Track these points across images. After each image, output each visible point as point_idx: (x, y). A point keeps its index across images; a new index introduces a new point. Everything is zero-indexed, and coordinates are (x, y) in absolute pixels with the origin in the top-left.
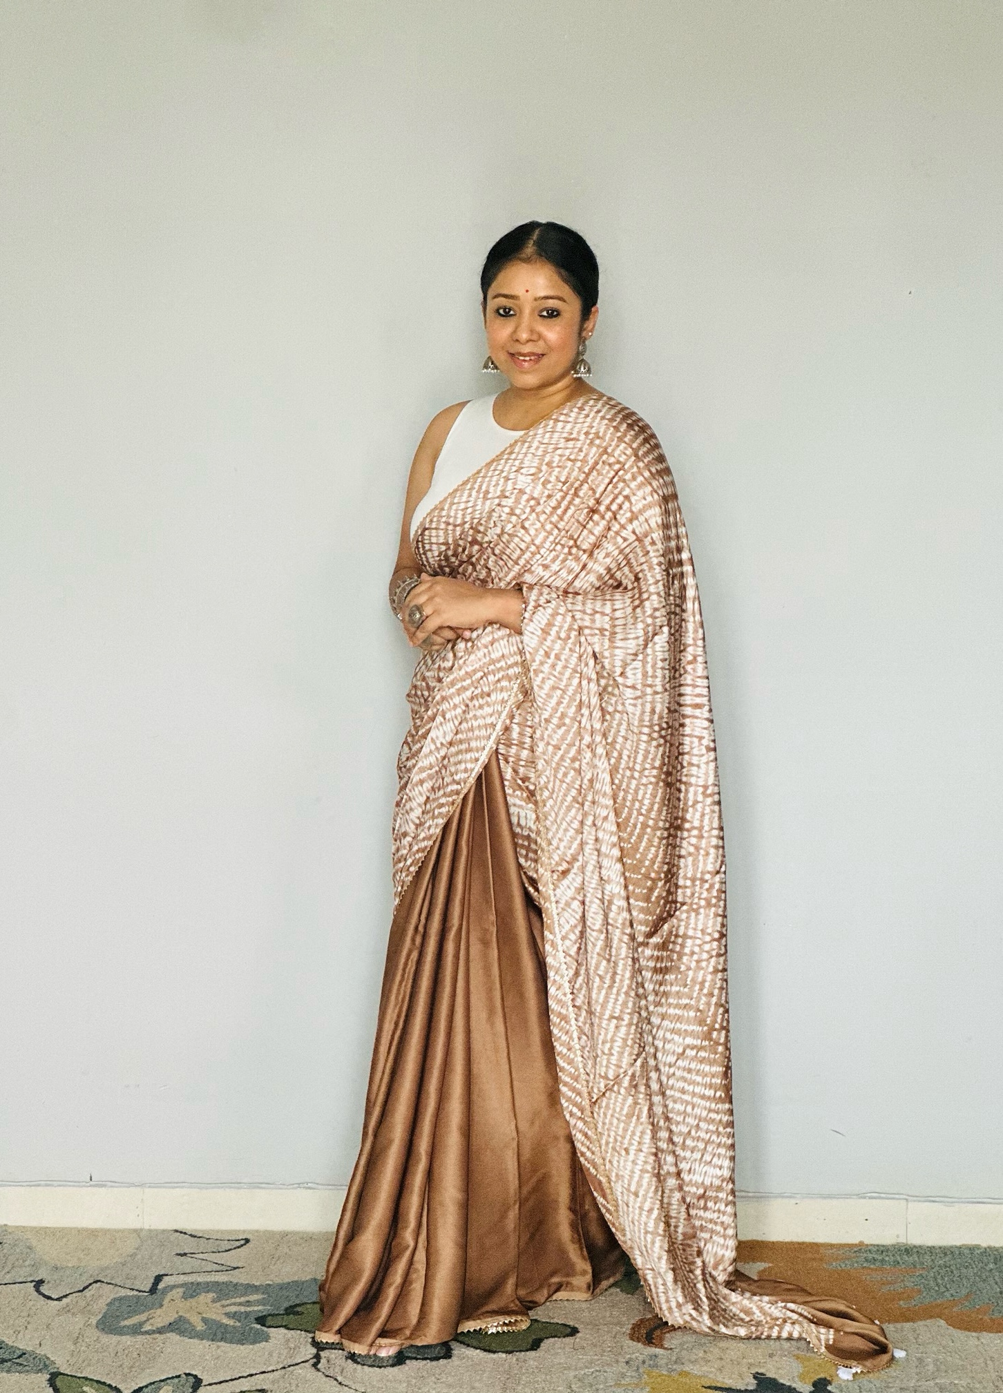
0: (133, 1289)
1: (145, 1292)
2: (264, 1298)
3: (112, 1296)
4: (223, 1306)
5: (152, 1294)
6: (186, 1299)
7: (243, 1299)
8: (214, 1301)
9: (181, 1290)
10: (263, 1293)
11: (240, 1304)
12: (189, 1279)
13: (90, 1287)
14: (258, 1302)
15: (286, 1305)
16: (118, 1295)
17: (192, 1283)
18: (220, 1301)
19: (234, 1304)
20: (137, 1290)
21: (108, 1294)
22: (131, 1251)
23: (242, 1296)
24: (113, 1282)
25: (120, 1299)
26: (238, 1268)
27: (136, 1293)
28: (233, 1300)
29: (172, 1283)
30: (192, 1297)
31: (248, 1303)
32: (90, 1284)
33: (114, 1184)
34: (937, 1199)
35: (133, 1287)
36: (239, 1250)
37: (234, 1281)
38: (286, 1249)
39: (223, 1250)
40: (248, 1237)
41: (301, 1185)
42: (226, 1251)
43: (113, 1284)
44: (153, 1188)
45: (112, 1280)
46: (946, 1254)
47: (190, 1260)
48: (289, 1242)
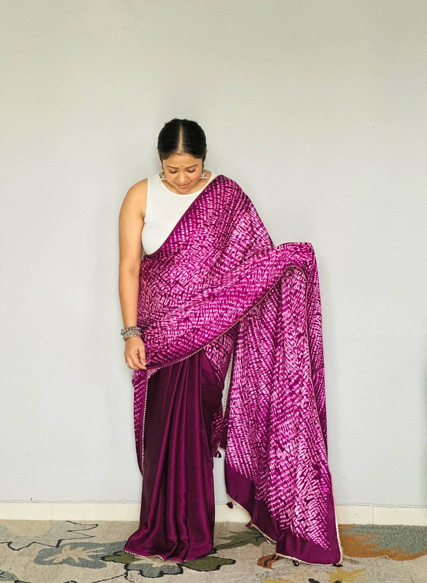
1: (54, 547)
2: (104, 549)
4: (87, 553)
5: (57, 548)
6: (71, 550)
7: (94, 550)
8: (83, 551)
10: (104, 547)
11: (93, 552)
12: (73, 541)
13: (31, 545)
14: (101, 551)
15: (113, 552)
16: (43, 548)
17: (74, 543)
18: (86, 550)
19: (91, 552)
21: (39, 548)
22: (48, 529)
23: (96, 548)
25: (44, 550)
27: (50, 547)
28: (91, 550)
29: (66, 543)
30: (74, 548)
31: (98, 551)
32: (31, 543)
33: (41, 502)
34: (385, 506)
35: (49, 545)
36: (94, 529)
37: (92, 542)
38: (113, 529)
39: (87, 529)
40: (98, 523)
41: (120, 502)
42: (89, 529)
43: (40, 544)
44: (58, 503)
45: (40, 542)
46: (389, 529)
47: (72, 533)
48: (114, 526)
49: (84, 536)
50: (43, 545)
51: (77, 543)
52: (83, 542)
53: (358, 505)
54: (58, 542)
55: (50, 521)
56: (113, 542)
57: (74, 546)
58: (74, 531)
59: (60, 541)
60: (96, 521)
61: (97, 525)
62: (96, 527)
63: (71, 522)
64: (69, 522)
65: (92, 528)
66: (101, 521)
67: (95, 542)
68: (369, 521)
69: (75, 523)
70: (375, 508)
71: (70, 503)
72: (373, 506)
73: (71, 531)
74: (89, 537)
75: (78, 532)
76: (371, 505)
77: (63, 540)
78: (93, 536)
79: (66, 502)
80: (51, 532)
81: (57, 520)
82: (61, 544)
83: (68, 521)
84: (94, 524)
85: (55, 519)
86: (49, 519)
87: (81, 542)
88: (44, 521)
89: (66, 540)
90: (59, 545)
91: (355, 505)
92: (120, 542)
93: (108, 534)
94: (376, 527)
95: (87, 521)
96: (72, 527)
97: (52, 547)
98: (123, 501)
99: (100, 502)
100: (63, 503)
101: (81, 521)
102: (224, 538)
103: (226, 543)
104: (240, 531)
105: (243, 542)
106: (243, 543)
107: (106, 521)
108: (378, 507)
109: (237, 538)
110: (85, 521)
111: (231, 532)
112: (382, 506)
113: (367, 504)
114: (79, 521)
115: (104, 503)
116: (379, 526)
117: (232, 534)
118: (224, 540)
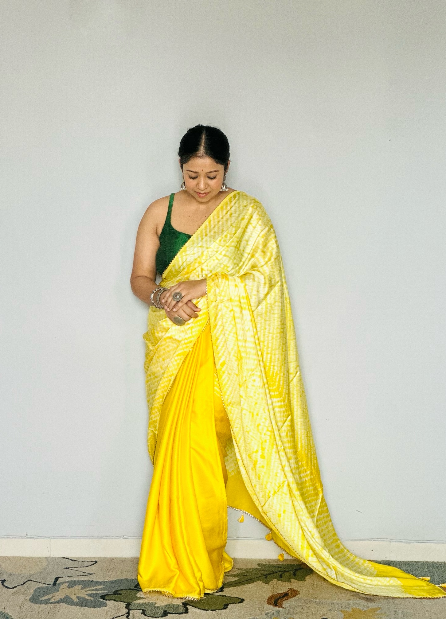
1: (51, 585)
4: (86, 591)
5: (54, 586)
6: (69, 588)
8: (81, 589)
9: (67, 584)
10: (104, 585)
11: (93, 590)
13: (26, 583)
14: (101, 589)
15: (114, 590)
16: (38, 587)
17: (72, 581)
18: (84, 589)
20: (47, 584)
21: (34, 586)
22: (44, 567)
23: (95, 586)
28: (90, 588)
29: (63, 581)
30: (72, 587)
31: (97, 590)
33: (38, 537)
34: (403, 541)
36: (92, 566)
37: (91, 580)
38: (113, 566)
39: (85, 566)
40: (97, 560)
41: (121, 537)
42: (87, 566)
43: (36, 582)
44: (55, 538)
45: (36, 579)
46: (406, 565)
47: (71, 570)
48: (114, 562)
49: (82, 574)
50: (39, 584)
51: (75, 581)
52: (81, 579)
53: (373, 541)
54: (55, 580)
55: (46, 558)
56: (114, 579)
57: (72, 584)
58: (72, 569)
59: (57, 579)
60: (94, 558)
61: (96, 562)
62: (95, 563)
63: (68, 559)
64: (66, 558)
65: (91, 565)
66: (101, 557)
67: (93, 580)
68: (386, 558)
69: (73, 560)
70: (391, 543)
71: (67, 538)
72: (390, 541)
73: (68, 568)
74: (88, 574)
75: (76, 569)
76: (387, 540)
77: (60, 577)
78: (92, 574)
79: (65, 537)
80: (48, 569)
81: (53, 557)
82: (58, 582)
83: (64, 558)
84: (93, 560)
85: (52, 556)
86: (46, 556)
87: (79, 579)
88: (40, 558)
89: (63, 578)
90: (56, 583)
91: (371, 541)
92: (121, 580)
93: (108, 571)
94: (392, 563)
95: (85, 558)
96: (69, 564)
98: (125, 537)
99: (101, 537)
100: (61, 538)
101: (79, 558)
102: (231, 575)
103: (234, 580)
104: (248, 568)
105: (251, 579)
106: (250, 581)
107: (106, 558)
108: (396, 542)
109: (245, 575)
110: (83, 558)
111: (239, 569)
112: (400, 541)
113: (383, 540)
114: (77, 558)
115: (105, 538)
116: (395, 562)
117: (240, 571)
118: (231, 578)
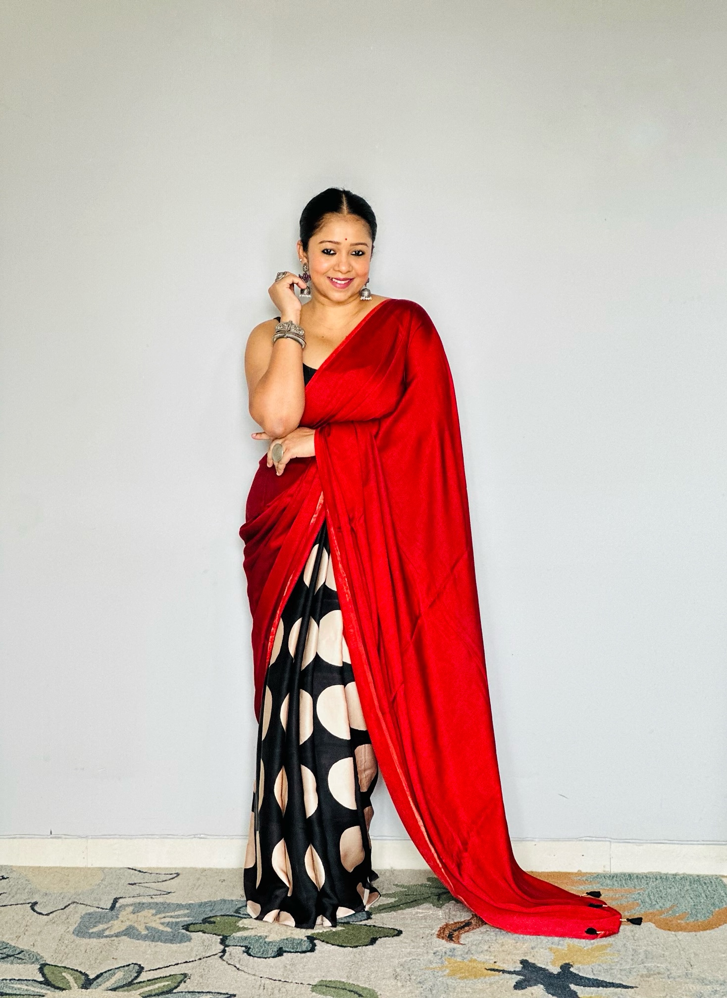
0: (98, 908)
1: (107, 909)
2: (188, 913)
3: (84, 913)
4: (160, 918)
5: (112, 910)
6: (134, 913)
7: (173, 914)
8: (153, 915)
9: (131, 908)
10: (187, 909)
11: (171, 917)
12: (137, 900)
13: (69, 907)
14: (185, 915)
15: (202, 918)
16: (88, 912)
17: (139, 903)
18: (156, 915)
19: (168, 917)
20: (101, 908)
21: (82, 910)
22: (98, 882)
23: (174, 911)
24: (84, 903)
25: (89, 914)
26: (169, 893)
27: (100, 910)
28: (167, 914)
29: (125, 903)
30: (138, 912)
31: (178, 916)
32: (69, 905)
34: (631, 841)
35: (98, 906)
36: (173, 880)
37: (168, 902)
38: (204, 881)
39: (161, 880)
40: (179, 872)
42: (163, 881)
43: (84, 904)
45: (84, 902)
46: (639, 878)
47: (138, 887)
48: (206, 876)
49: (156, 892)
50: (88, 907)
51: (143, 904)
52: (153, 901)
53: (585, 840)
54: (114, 901)
56: (203, 901)
57: (139, 907)
58: (140, 885)
59: (116, 901)
60: (176, 868)
61: (178, 875)
62: (175, 877)
63: (134, 870)
65: (168, 880)
66: (185, 867)
67: (172, 902)
68: (604, 868)
69: (143, 872)
70: (613, 845)
72: (611, 841)
73: (135, 884)
74: (165, 893)
75: (145, 885)
76: (608, 839)
77: (121, 898)
78: (171, 893)
80: (103, 885)
82: (118, 905)
83: (130, 868)
84: (173, 872)
87: (151, 901)
88: (92, 869)
89: (127, 898)
90: (115, 906)
91: (582, 840)
92: (215, 902)
93: (195, 889)
96: (136, 877)
97: (103, 909)
101: (150, 869)
102: (385, 895)
103: (391, 902)
104: (409, 884)
105: (415, 901)
106: (415, 903)
107: (193, 869)
108: (619, 842)
109: (407, 895)
110: (158, 868)
111: (395, 885)
112: (626, 841)
114: (146, 868)
117: (399, 889)
118: (384, 898)
